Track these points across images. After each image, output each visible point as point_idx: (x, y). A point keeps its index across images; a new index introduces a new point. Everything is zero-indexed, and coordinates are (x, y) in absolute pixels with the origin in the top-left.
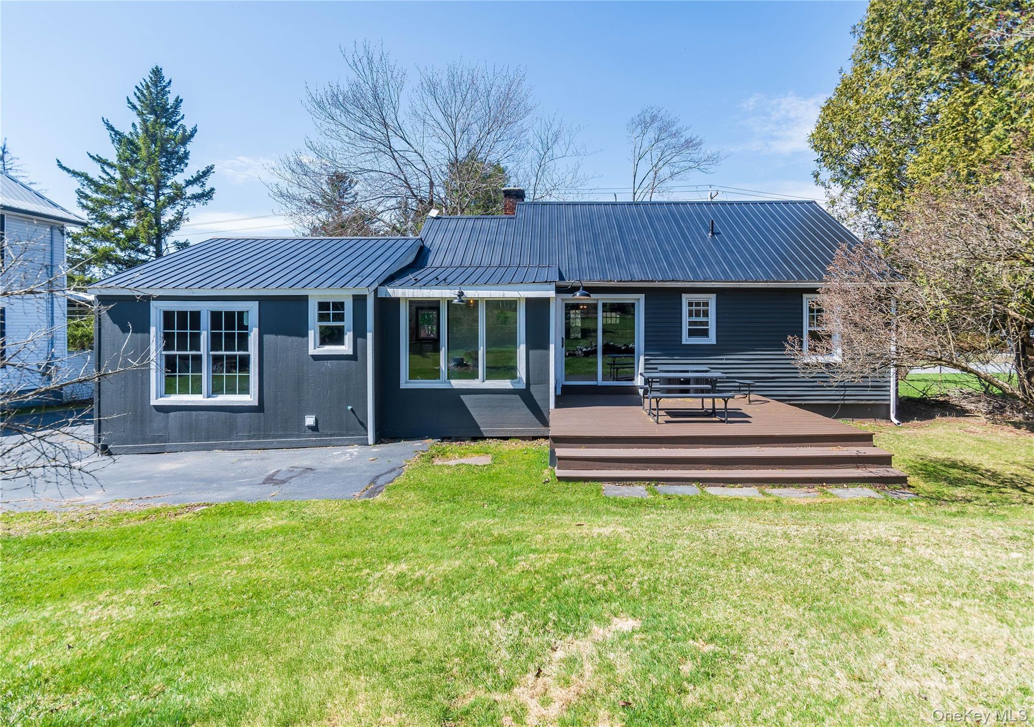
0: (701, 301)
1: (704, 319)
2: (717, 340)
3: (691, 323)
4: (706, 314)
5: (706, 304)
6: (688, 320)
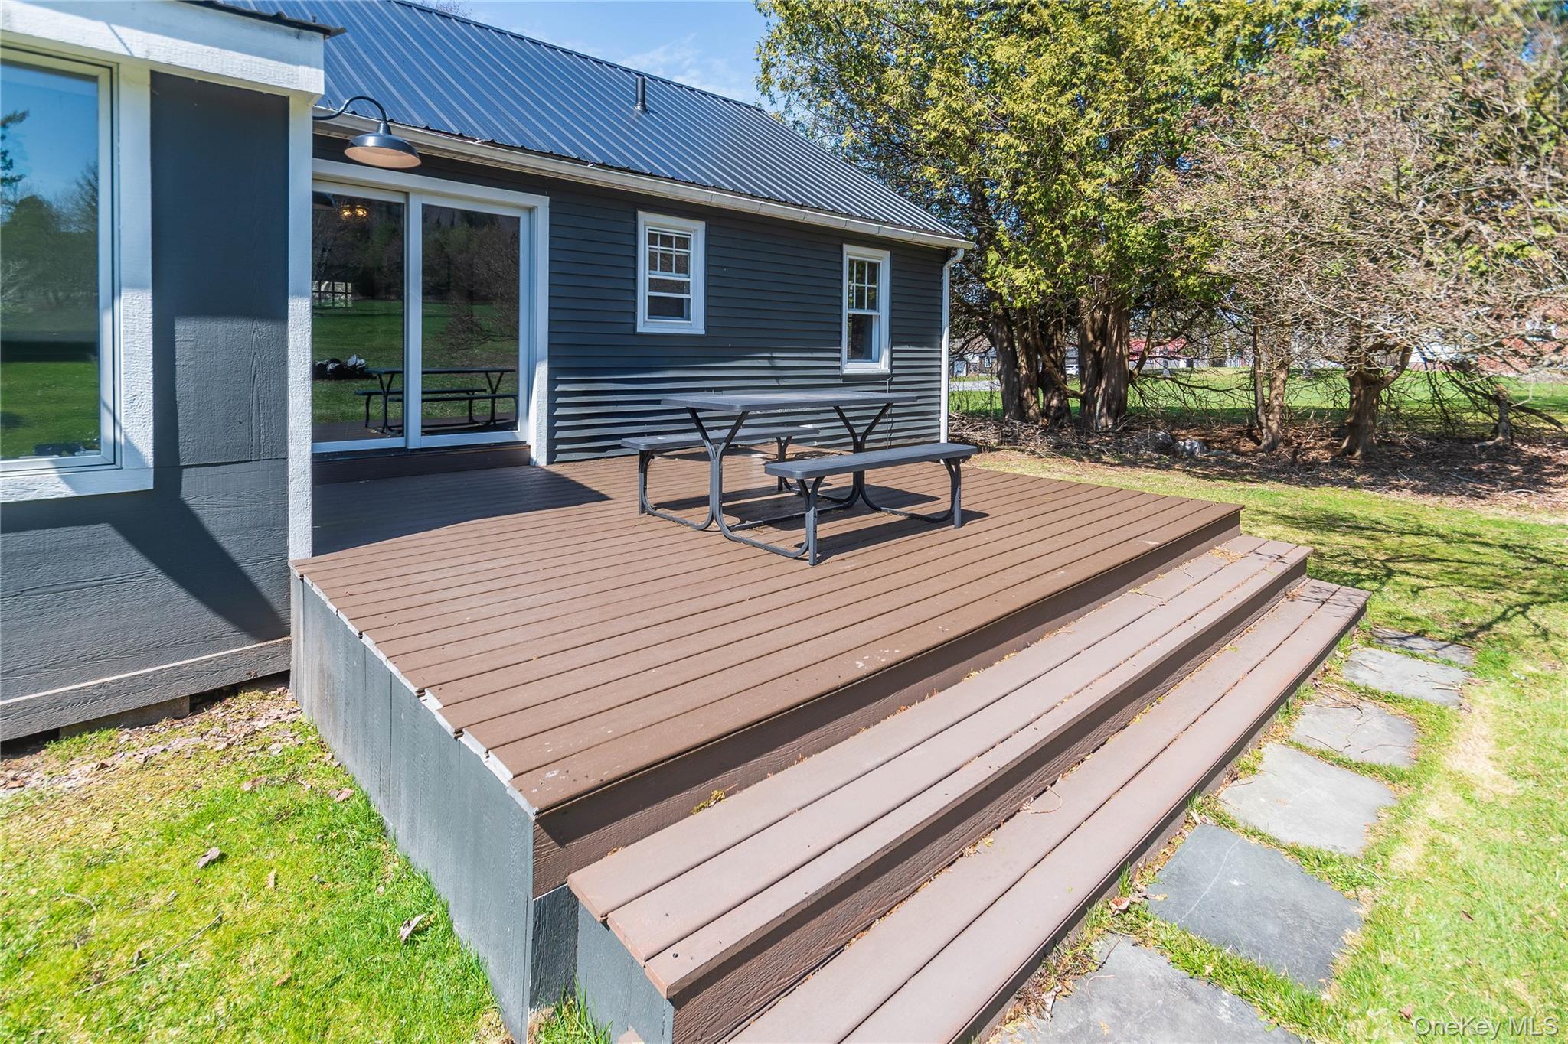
0: (674, 233)
1: (681, 278)
2: (707, 327)
3: (655, 284)
4: (683, 267)
5: (684, 243)
6: (648, 276)
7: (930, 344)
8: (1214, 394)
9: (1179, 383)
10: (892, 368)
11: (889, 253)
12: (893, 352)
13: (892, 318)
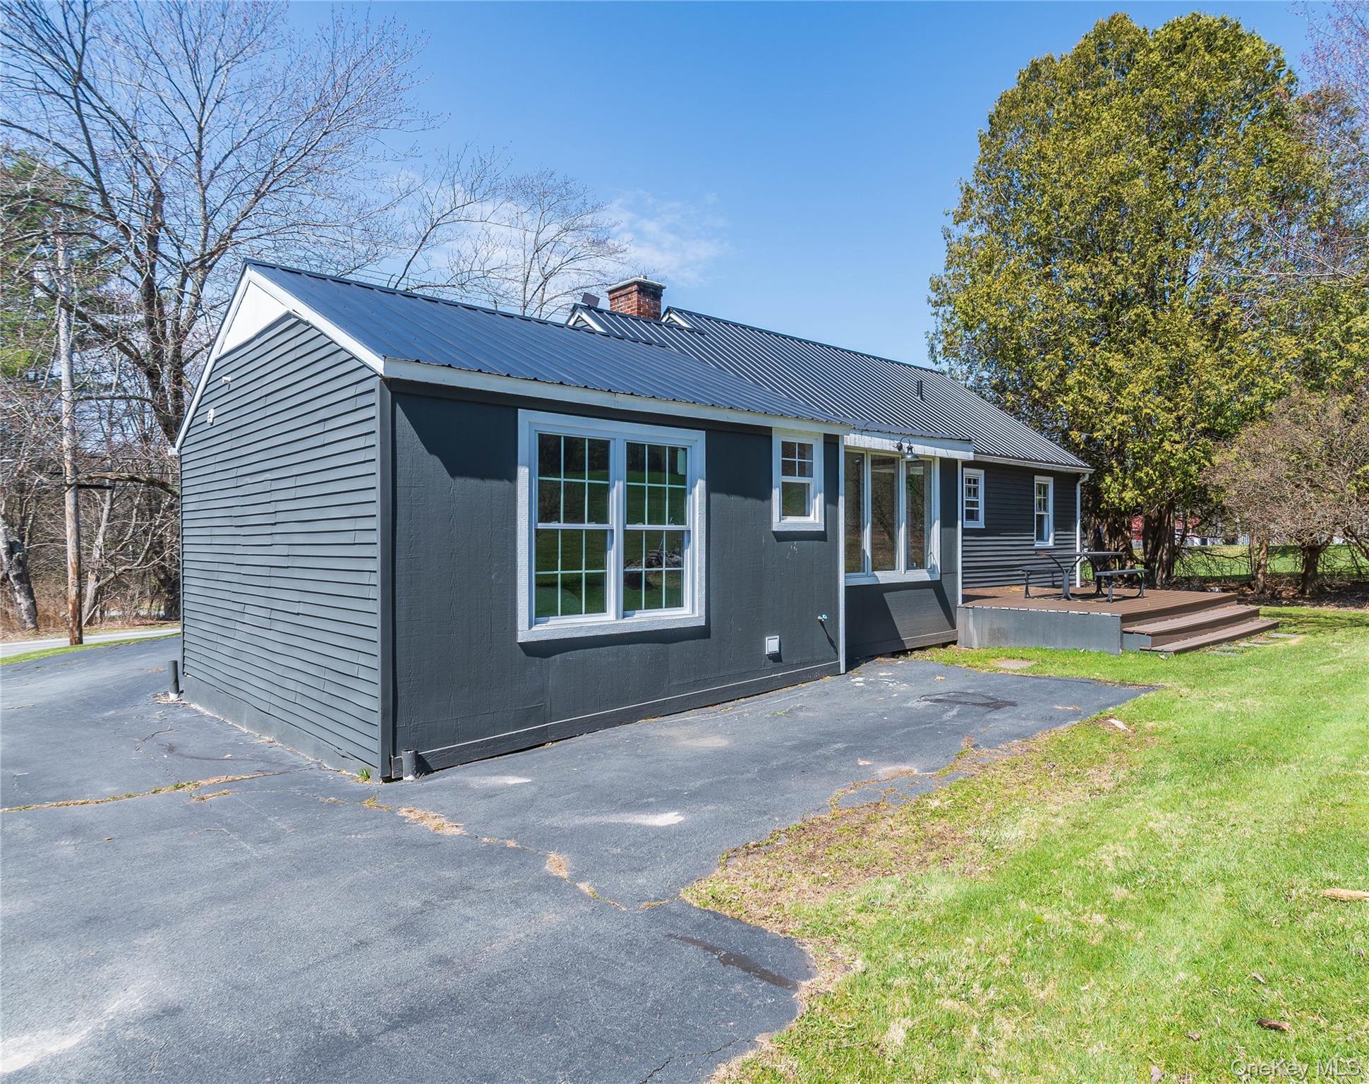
0: (973, 477)
1: (975, 500)
2: (985, 524)
4: (976, 494)
5: (976, 481)
6: (965, 499)
7: (1071, 530)
8: (1227, 560)
9: (1206, 554)
10: (1055, 544)
11: (1052, 478)
12: (1055, 535)
13: (1054, 516)
